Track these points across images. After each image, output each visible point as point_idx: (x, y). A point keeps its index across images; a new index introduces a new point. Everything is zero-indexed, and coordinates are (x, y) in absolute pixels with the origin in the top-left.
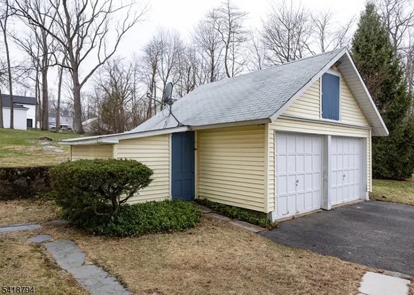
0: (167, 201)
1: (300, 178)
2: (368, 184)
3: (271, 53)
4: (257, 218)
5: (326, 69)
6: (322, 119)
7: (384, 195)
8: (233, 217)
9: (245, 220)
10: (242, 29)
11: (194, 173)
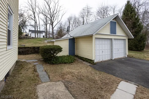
0: (67, 56)
1: (104, 51)
2: (127, 52)
3: (99, 17)
4: (90, 61)
5: (111, 20)
6: (110, 34)
7: (133, 56)
8: (84, 61)
9: (87, 62)
10: (91, 12)
11: (75, 48)
